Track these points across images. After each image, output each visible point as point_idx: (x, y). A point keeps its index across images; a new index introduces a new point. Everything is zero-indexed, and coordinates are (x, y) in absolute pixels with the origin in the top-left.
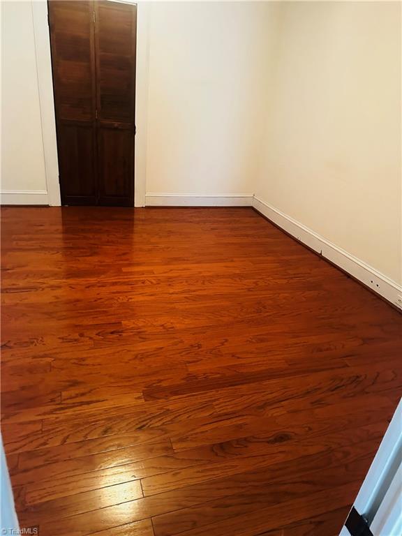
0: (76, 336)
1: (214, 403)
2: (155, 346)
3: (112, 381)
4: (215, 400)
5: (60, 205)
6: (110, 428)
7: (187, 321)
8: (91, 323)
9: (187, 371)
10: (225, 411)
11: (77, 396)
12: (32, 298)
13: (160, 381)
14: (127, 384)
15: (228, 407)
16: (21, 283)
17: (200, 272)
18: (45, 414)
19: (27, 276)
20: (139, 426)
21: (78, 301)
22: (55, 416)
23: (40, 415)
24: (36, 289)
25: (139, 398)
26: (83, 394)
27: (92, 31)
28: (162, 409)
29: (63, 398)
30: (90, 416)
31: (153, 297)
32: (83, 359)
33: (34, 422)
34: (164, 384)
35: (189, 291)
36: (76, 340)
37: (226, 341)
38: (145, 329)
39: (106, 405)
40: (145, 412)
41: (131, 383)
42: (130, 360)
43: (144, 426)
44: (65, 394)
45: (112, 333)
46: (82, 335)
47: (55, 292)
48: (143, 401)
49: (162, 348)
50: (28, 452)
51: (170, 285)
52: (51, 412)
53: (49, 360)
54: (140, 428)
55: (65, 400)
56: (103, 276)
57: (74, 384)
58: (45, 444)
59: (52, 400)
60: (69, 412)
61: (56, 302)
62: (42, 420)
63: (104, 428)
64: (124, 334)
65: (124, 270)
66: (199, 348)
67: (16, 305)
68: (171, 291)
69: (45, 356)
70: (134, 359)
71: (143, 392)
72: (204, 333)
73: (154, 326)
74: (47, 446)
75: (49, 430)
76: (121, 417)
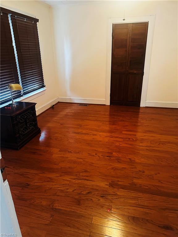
0: (94, 154)
1: (139, 199)
2: (123, 166)
3: (100, 175)
4: (140, 198)
5: (109, 105)
6: (91, 192)
7: (142, 160)
8: (101, 151)
9: (133, 181)
10: (143, 204)
11: (85, 176)
12: (86, 137)
13: (119, 181)
14: (104, 178)
15: (146, 203)
16: (84, 132)
17: (160, 139)
18: (72, 179)
19: (87, 129)
20: (102, 196)
21: (100, 141)
22: (75, 181)
23: (70, 179)
24: (88, 134)
25: (107, 185)
26: (87, 176)
27: (129, 36)
28: (114, 192)
29: (80, 175)
30: (86, 185)
31: (131, 146)
32: (93, 163)
33: (68, 181)
34: (120, 183)
35: (150, 147)
36: (93, 156)
37: (159, 173)
38: (121, 158)
39: (93, 183)
40: (107, 191)
41: (106, 178)
42: (110, 169)
43: (104, 196)
44: (81, 174)
45: (107, 156)
46: (96, 154)
47: (94, 136)
48: (108, 186)
49: (125, 168)
50: (61, 190)
51: (141, 142)
52: (74, 179)
53: (82, 160)
54: (102, 197)
55: (80, 176)
56: (113, 134)
57: (86, 171)
58: (67, 189)
59: (76, 175)
60: (80, 181)
61: (92, 140)
62: (70, 181)
63: (89, 191)
64: (112, 158)
65: (123, 132)
66: (143, 173)
67: (80, 139)
68: (141, 145)
69: (81, 159)
70: (112, 169)
71: (110, 183)
72: (149, 167)
73: (126, 158)
74: (68, 190)
75: (71, 185)
76: (97, 190)
